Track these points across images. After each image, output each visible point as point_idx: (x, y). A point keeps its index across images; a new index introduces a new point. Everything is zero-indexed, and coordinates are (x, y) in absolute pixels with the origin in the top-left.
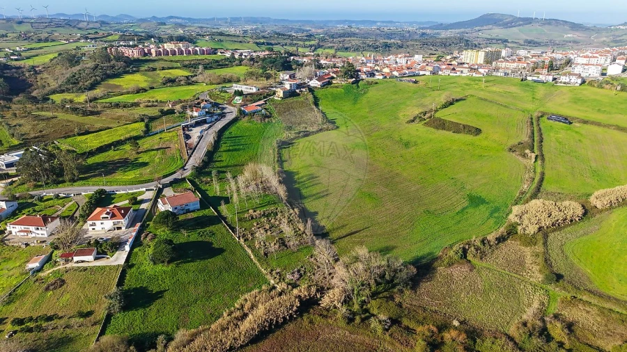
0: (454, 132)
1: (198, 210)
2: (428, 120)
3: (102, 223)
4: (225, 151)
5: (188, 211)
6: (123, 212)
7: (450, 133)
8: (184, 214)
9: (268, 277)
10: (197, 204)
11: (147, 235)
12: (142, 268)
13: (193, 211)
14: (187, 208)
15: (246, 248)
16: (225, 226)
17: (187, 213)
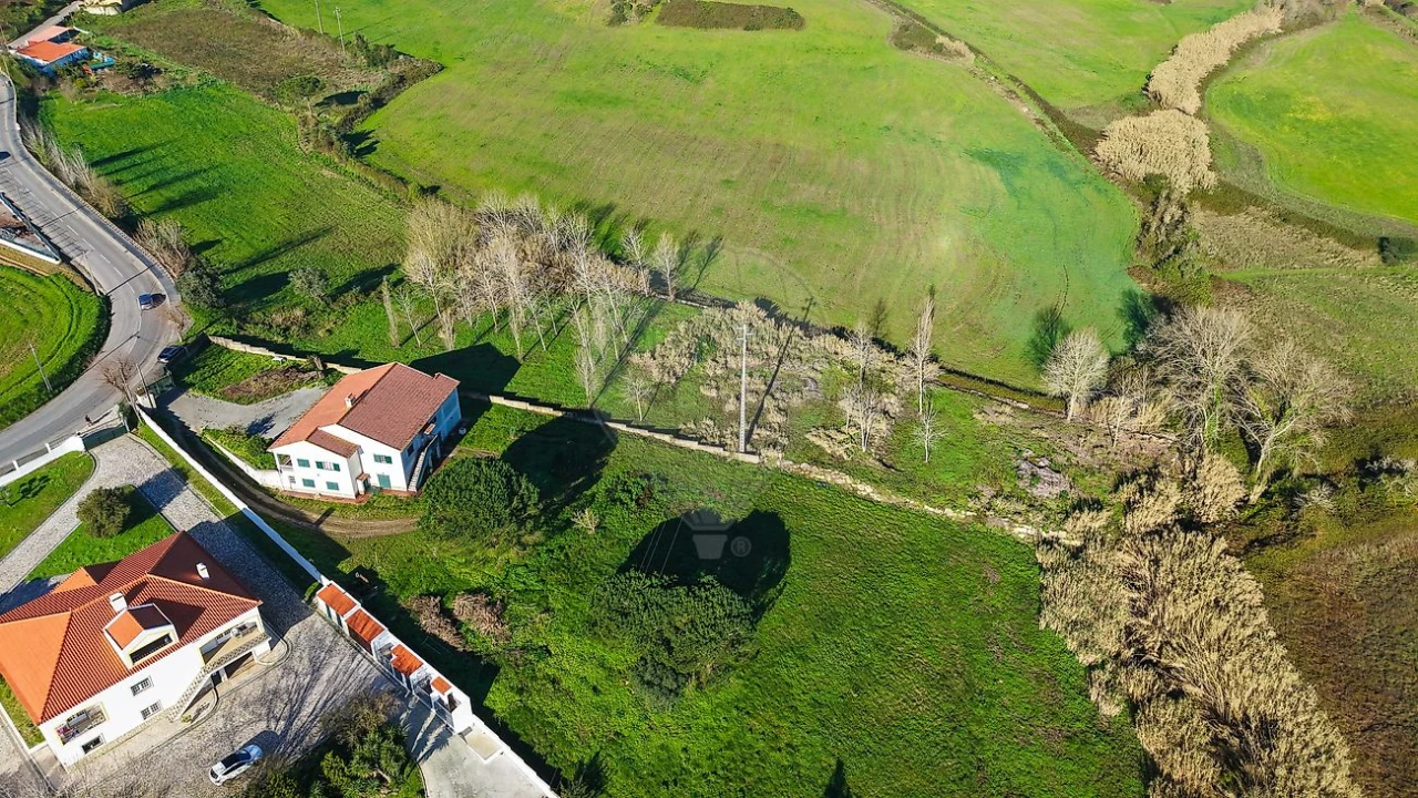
0: (746, 29)
2: (658, 9)
3: (135, 690)
6: (204, 575)
7: (739, 33)
8: (437, 460)
9: (994, 523)
10: (454, 402)
11: (445, 613)
12: (644, 753)
13: (454, 436)
14: (437, 432)
15: (817, 473)
16: (644, 438)
17: (444, 453)
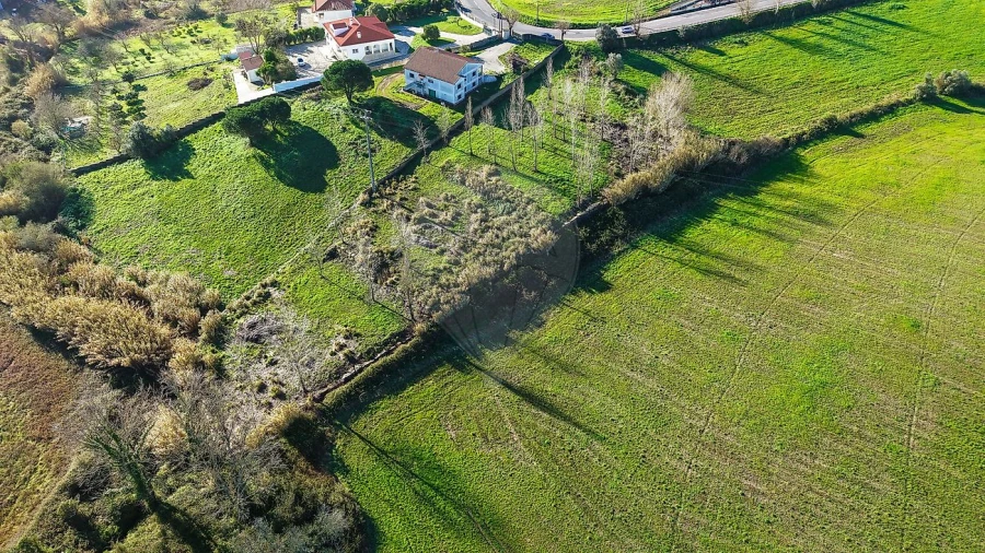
1: (448, 105)
4: (781, 39)
5: (431, 97)
6: (359, 36)
8: (418, 94)
10: (450, 91)
13: (438, 101)
14: (431, 87)
17: (425, 97)
